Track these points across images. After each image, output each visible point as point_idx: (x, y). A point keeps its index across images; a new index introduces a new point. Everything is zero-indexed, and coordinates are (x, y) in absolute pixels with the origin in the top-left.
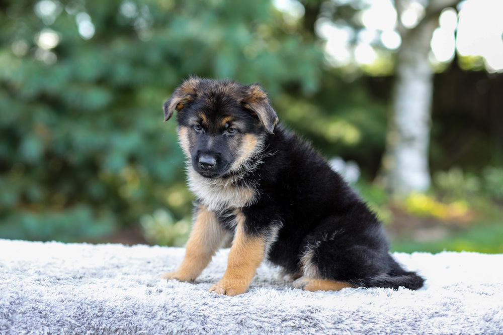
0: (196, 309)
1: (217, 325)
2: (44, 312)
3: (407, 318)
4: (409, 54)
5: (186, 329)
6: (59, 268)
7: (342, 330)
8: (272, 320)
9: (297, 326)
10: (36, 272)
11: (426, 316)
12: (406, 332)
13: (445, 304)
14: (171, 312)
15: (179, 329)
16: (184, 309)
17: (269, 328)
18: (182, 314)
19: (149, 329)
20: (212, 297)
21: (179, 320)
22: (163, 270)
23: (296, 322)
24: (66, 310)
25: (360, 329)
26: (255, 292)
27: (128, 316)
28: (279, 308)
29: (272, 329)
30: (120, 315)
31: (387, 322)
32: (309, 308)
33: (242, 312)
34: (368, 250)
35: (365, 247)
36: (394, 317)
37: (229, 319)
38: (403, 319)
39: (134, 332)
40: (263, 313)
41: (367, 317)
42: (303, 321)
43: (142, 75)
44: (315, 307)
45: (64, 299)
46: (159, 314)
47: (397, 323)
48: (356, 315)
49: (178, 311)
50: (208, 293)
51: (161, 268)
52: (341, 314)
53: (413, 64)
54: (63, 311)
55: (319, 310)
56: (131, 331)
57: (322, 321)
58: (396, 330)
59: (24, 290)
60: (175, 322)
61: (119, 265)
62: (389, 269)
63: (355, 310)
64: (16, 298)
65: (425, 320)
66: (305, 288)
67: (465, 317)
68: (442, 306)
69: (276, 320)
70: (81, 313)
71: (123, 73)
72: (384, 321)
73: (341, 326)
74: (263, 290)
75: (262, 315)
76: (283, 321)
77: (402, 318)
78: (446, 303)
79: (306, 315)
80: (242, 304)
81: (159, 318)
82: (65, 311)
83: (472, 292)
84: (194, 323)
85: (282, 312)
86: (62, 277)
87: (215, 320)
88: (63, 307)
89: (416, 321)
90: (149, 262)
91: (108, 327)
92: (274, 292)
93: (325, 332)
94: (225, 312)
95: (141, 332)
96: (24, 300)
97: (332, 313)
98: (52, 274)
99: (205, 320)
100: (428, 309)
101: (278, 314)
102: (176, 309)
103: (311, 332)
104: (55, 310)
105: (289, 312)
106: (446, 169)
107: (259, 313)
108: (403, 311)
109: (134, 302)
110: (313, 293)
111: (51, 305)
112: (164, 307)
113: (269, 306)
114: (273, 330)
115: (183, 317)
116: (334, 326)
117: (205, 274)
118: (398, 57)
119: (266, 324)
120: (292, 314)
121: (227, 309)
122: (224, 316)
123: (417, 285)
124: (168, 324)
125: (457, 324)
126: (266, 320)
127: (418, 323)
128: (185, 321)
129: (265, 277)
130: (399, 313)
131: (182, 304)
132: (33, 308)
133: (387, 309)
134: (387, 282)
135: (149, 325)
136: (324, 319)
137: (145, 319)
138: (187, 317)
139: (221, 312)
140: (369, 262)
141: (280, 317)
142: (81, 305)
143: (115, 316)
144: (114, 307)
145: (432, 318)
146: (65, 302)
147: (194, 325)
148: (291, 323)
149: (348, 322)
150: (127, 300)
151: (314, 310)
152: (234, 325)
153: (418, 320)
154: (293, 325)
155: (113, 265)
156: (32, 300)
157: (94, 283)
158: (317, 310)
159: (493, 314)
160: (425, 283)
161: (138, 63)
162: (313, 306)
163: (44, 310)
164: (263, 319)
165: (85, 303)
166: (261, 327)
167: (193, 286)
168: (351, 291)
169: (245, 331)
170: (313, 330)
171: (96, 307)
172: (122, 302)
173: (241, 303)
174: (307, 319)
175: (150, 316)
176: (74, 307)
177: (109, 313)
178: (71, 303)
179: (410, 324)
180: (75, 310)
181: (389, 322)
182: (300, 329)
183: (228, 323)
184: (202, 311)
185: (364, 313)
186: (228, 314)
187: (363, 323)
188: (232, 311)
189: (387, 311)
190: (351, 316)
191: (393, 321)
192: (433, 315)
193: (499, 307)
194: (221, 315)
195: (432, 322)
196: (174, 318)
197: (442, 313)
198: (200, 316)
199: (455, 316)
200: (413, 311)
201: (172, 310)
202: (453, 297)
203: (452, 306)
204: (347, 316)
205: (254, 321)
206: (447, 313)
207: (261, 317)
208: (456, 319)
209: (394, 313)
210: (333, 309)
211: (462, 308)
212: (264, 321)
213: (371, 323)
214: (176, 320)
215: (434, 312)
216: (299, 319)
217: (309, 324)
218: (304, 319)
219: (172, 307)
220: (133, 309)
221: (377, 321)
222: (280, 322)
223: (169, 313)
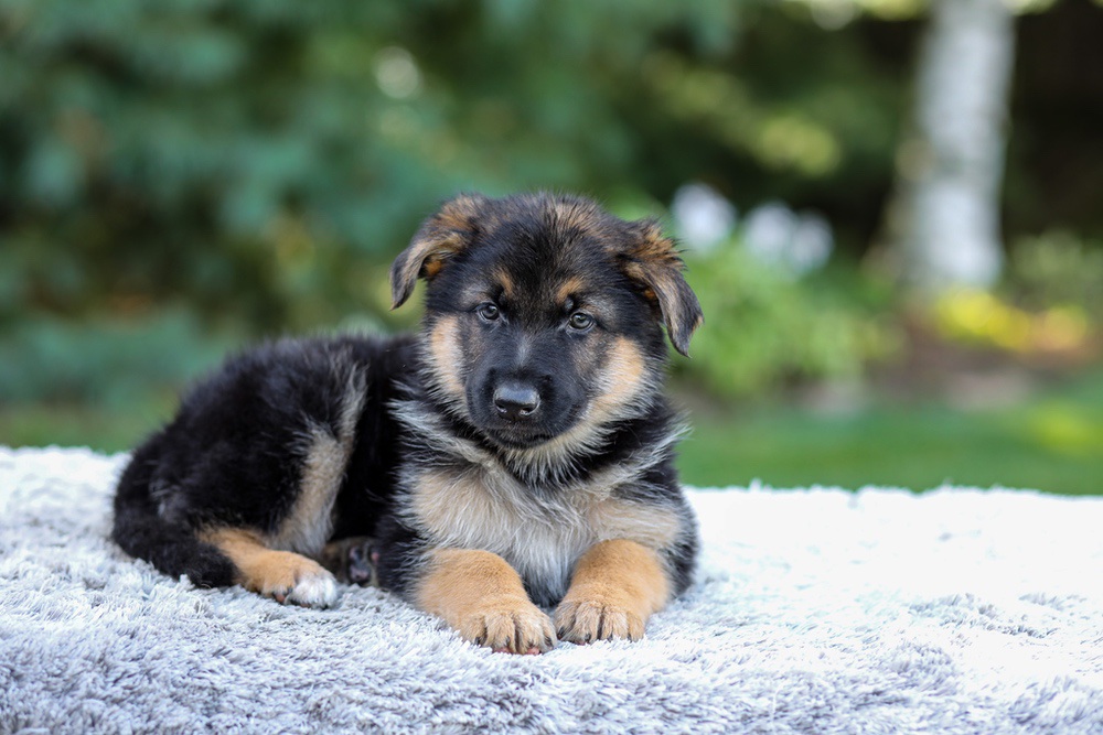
0: (191, 666)
1: (248, 716)
3: (791, 707)
5: (157, 727)
8: (406, 704)
9: (477, 724)
11: (847, 701)
13: (904, 668)
14: (119, 675)
15: (137, 726)
16: (161, 667)
17: (396, 728)
18: (150, 682)
19: (51, 723)
21: (141, 699)
23: (474, 710)
28: (431, 668)
31: (732, 717)
32: (515, 672)
33: (323, 678)
36: (753, 702)
37: (284, 698)
38: (779, 710)
39: (9, 730)
40: (381, 681)
41: (678, 699)
42: (494, 710)
44: (530, 667)
46: (88, 678)
47: (761, 721)
48: (648, 694)
49: (140, 673)
52: (605, 691)
57: (548, 709)
60: (129, 706)
63: (645, 682)
65: (842, 712)
67: (957, 708)
68: (895, 675)
69: (417, 705)
72: (725, 713)
73: (602, 725)
75: (379, 690)
76: (437, 707)
77: (778, 705)
78: (907, 665)
79: (505, 689)
80: (328, 655)
81: (82, 692)
83: (990, 627)
84: (182, 710)
85: (437, 681)
87: (243, 701)
89: (817, 717)
94: (275, 676)
95: (27, 731)
97: (580, 686)
99: (214, 700)
100: (853, 682)
101: (423, 685)
102: (134, 667)
105: (458, 682)
107: (371, 684)
108: (782, 685)
109: (17, 644)
112: (101, 660)
113: (402, 662)
115: (153, 691)
116: (583, 724)
119: (387, 716)
120: (466, 686)
121: (282, 669)
122: (269, 690)
124: (108, 711)
125: (936, 727)
126: (389, 703)
127: (822, 722)
128: (156, 701)
130: (770, 691)
131: (153, 652)
133: (736, 679)
135: (53, 713)
136: (554, 704)
137: (43, 694)
138: (165, 691)
139: (263, 678)
141: (431, 696)
145: (864, 709)
147: (182, 716)
148: (458, 714)
149: (623, 712)
151: (528, 676)
152: (296, 716)
153: (821, 712)
154: (464, 719)
158: (538, 677)
159: (1040, 702)
162: (527, 665)
164: (380, 701)
166: (373, 725)
173: (327, 651)
174: (507, 703)
175: (59, 687)
179: (798, 725)
181: (739, 717)
182: (486, 732)
183: (278, 709)
184: (209, 675)
185: (669, 689)
186: (282, 684)
187: (663, 718)
188: (294, 674)
189: (737, 686)
190: (633, 695)
191: (749, 714)
192: (866, 699)
193: (1056, 680)
194: (263, 685)
195: (862, 719)
196: (128, 691)
197: (894, 693)
198: (200, 688)
199: (928, 704)
200: (810, 685)
201: (122, 670)
202: (930, 647)
203: (923, 673)
204: (622, 696)
205: (354, 705)
206: (906, 693)
207: (376, 694)
208: (930, 712)
209: (756, 692)
210: (583, 675)
211: (951, 679)
212: (382, 707)
213: (689, 720)
214: (132, 697)
215: (870, 689)
216: (483, 702)
217: (511, 718)
218: (499, 703)
219: (124, 660)
220: (12, 665)
221: (705, 713)
222: (429, 710)
223: (113, 679)
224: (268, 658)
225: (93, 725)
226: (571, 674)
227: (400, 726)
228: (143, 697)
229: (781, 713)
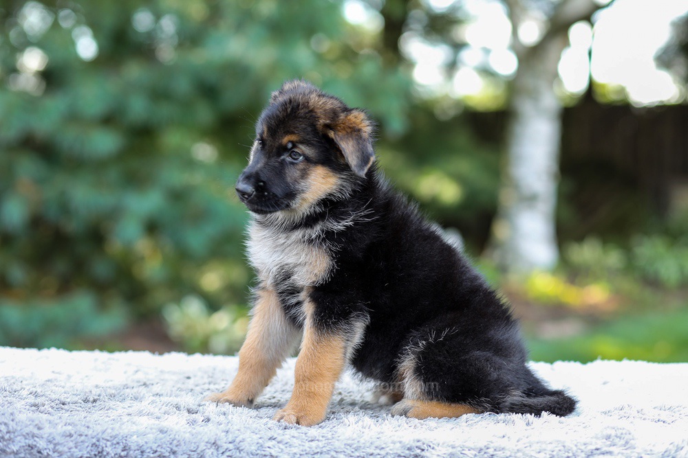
0: (259, 445)
2: (45, 451)
4: (529, 81)
6: (63, 387)
10: (31, 393)
11: (583, 453)
13: (608, 437)
14: (224, 450)
16: (243, 446)
18: (240, 453)
20: (281, 428)
22: (209, 389)
24: (76, 447)
26: (341, 421)
28: (376, 444)
32: (418, 444)
33: (324, 449)
34: (494, 358)
35: (489, 354)
36: (537, 456)
40: (353, 450)
41: (499, 455)
43: (165, 111)
44: (426, 442)
45: (73, 432)
46: (209, 452)
48: (485, 453)
49: (235, 449)
50: (275, 422)
51: (206, 386)
52: (463, 452)
53: (534, 95)
54: (72, 450)
55: (432, 446)
59: (17, 420)
61: (148, 383)
62: (525, 387)
63: (483, 447)
64: (5, 431)
66: (408, 414)
67: (637, 455)
68: (604, 440)
70: (96, 453)
71: (138, 108)
74: (351, 418)
75: (352, 454)
77: (549, 457)
78: (610, 436)
79: (415, 453)
80: (324, 439)
82: (74, 450)
83: (644, 419)
85: (380, 450)
86: (68, 400)
88: (71, 444)
90: (189, 378)
92: (367, 420)
94: (301, 449)
96: (16, 434)
97: (451, 450)
98: (53, 397)
100: (585, 444)
101: (374, 452)
102: (231, 446)
104: (60, 448)
105: (391, 450)
106: (580, 239)
107: (349, 452)
108: (550, 447)
109: (172, 436)
110: (422, 421)
111: (54, 442)
112: (214, 444)
113: (362, 441)
117: (268, 394)
118: (513, 87)
120: (395, 451)
121: (303, 446)
122: (298, 456)
123: (566, 409)
129: (352, 398)
130: (545, 450)
131: (239, 439)
132: (29, 446)
133: (528, 445)
134: (525, 405)
139: (295, 450)
140: (494, 375)
142: (98, 441)
144: (144, 443)
145: (592, 456)
146: (75, 436)
150: (163, 434)
151: (425, 446)
155: (138, 382)
156: (28, 434)
157: (113, 409)
159: (676, 451)
160: (578, 405)
161: (159, 94)
162: (424, 440)
163: (46, 449)
165: (103, 439)
167: (253, 413)
168: (474, 418)
171: (118, 443)
172: (155, 436)
173: (323, 437)
176: (86, 444)
177: (137, 452)
178: (83, 438)
180: (89, 449)
184: (268, 449)
185: (495, 450)
186: (304, 453)
188: (310, 448)
189: (528, 448)
190: (477, 454)
192: (592, 452)
193: (683, 441)
194: (295, 454)
197: (605, 449)
198: (265, 455)
199: (622, 454)
200: (564, 446)
201: (226, 447)
202: (619, 427)
203: (618, 439)
204: (472, 454)
206: (611, 449)
209: (538, 450)
210: (452, 445)
211: (632, 442)
215: (594, 448)
219: (226, 443)
220: (171, 446)
223: (221, 452)
224: (295, 441)
226: (446, 445)
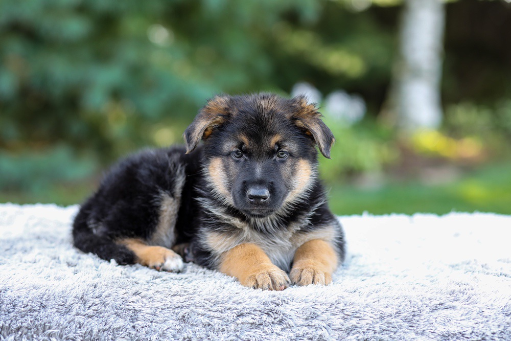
0: (124, 300)
1: (151, 322)
3: (403, 312)
5: (110, 328)
7: (316, 329)
8: (224, 315)
9: (257, 323)
12: (400, 330)
13: (453, 292)
14: (91, 304)
15: (101, 328)
16: (108, 300)
17: (220, 326)
18: (105, 307)
19: (61, 327)
21: (101, 315)
23: (256, 317)
25: (340, 327)
27: (35, 310)
28: (234, 299)
29: (224, 327)
30: (23, 309)
31: (375, 317)
32: (274, 299)
33: (185, 304)
36: (384, 310)
37: (167, 313)
38: (397, 313)
39: (42, 331)
40: (212, 305)
41: (350, 310)
42: (265, 317)
46: (76, 307)
47: (389, 318)
48: (336, 307)
49: (101, 303)
52: (316, 307)
56: (38, 329)
57: (290, 316)
58: (388, 327)
60: (96, 319)
63: (334, 302)
65: (425, 314)
67: (478, 310)
68: (449, 296)
69: (229, 315)
72: (371, 315)
73: (315, 322)
75: (211, 309)
76: (239, 316)
77: (396, 311)
78: (455, 290)
79: (270, 307)
80: (186, 294)
81: (74, 313)
83: (487, 274)
84: (121, 320)
85: (237, 304)
87: (149, 315)
89: (414, 316)
91: (7, 325)
93: (294, 330)
94: (163, 304)
95: (50, 331)
97: (304, 305)
99: (135, 315)
100: (430, 299)
101: (231, 306)
103: (275, 331)
105: (248, 305)
107: (207, 306)
108: (397, 302)
109: (43, 291)
112: (82, 298)
113: (221, 296)
114: (226, 329)
115: (106, 312)
116: (307, 322)
119: (216, 320)
120: (251, 306)
121: (165, 300)
122: (160, 310)
124: (87, 321)
125: (469, 319)
126: (216, 314)
127: (417, 318)
128: (108, 316)
130: (392, 305)
131: (106, 293)
133: (376, 300)
135: (61, 322)
136: (292, 313)
137: (56, 314)
138: (112, 311)
139: (157, 305)
141: (235, 311)
143: (16, 310)
144: (16, 297)
145: (436, 312)
147: (120, 322)
148: (248, 319)
149: (324, 316)
150: (35, 289)
151: (280, 301)
152: (174, 322)
153: (416, 314)
154: (252, 321)
158: (284, 301)
162: (279, 296)
164: (212, 314)
166: (209, 325)
169: (188, 329)
170: (278, 328)
172: (27, 291)
173: (185, 292)
174: (271, 313)
175: (63, 311)
177: (9, 305)
179: (405, 320)
181: (379, 317)
182: (261, 327)
183: (165, 319)
184: (132, 304)
185: (346, 305)
186: (166, 307)
187: (344, 318)
188: (171, 302)
189: (377, 302)
190: (329, 308)
191: (383, 315)
192: (436, 307)
194: (158, 308)
195: (435, 316)
196: (95, 312)
197: (448, 304)
198: (128, 309)
199: (465, 308)
200: (410, 301)
201: (92, 302)
202: (463, 283)
203: (462, 295)
204: (323, 309)
205: (200, 316)
206: (455, 304)
207: (210, 311)
208: (466, 312)
209: (386, 305)
210: (305, 300)
211: (474, 297)
212: (213, 316)
213: (355, 319)
214: (97, 315)
215: (438, 302)
216: (260, 313)
217: (273, 320)
218: (266, 314)
219: (92, 298)
220: (41, 301)
221: (363, 316)
222: (235, 318)
223: (88, 306)
224: (158, 295)
225: (80, 327)
226: (300, 300)
227: (222, 325)
228: (103, 314)
229: (398, 315)
